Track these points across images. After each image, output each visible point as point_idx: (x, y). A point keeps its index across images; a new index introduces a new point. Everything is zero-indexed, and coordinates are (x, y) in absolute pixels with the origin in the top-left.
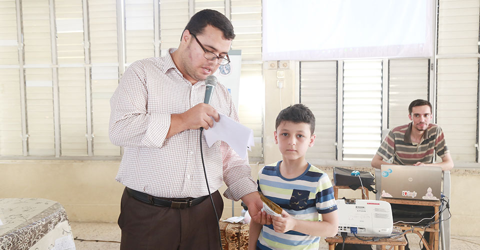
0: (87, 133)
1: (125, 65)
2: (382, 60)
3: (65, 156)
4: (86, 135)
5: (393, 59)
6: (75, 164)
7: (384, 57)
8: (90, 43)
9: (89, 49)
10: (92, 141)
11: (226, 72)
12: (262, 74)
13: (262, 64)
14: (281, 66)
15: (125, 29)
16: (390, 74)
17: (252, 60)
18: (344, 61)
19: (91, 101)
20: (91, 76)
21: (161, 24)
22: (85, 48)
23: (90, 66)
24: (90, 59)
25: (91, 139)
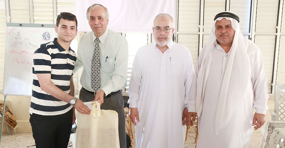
7: (148, 32)
18: (126, 33)
21: (11, 6)
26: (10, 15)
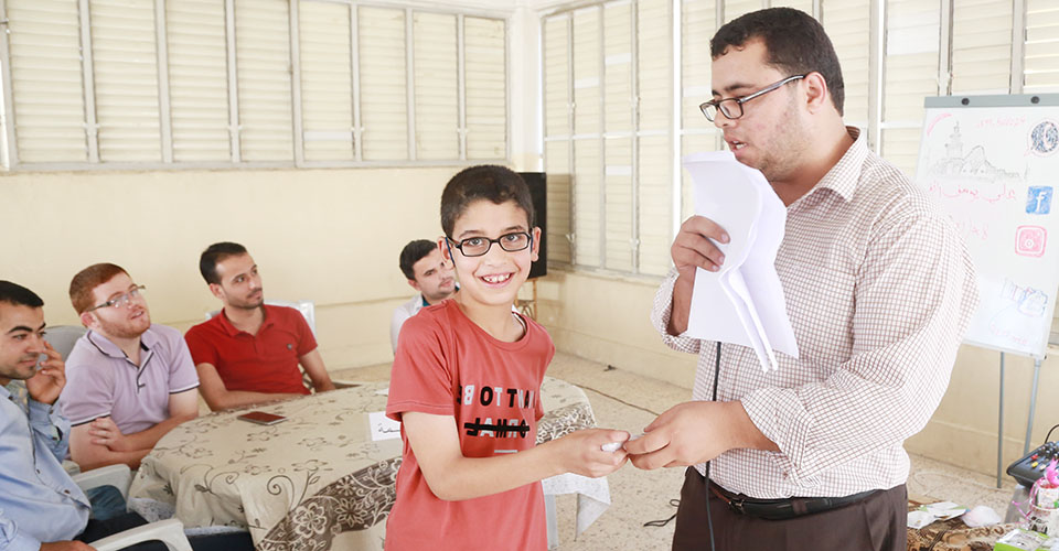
1: (880, 126)
11: (1048, 146)
15: (885, 53)
21: (954, 38)
26: (950, 68)
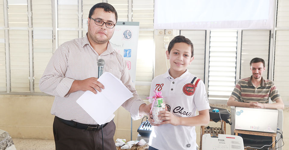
0: (30, 76)
1: (57, 29)
2: (237, 30)
3: (14, 92)
4: (29, 78)
5: (245, 30)
6: (20, 97)
7: (238, 29)
8: (32, 13)
9: (32, 17)
10: (33, 82)
12: (154, 38)
13: (154, 31)
14: (167, 34)
15: (58, 4)
16: (243, 40)
17: (147, 28)
18: (211, 30)
19: (33, 54)
20: (33, 36)
21: (83, 1)
22: (29, 16)
23: (32, 29)
24: (32, 24)
25: (33, 81)
